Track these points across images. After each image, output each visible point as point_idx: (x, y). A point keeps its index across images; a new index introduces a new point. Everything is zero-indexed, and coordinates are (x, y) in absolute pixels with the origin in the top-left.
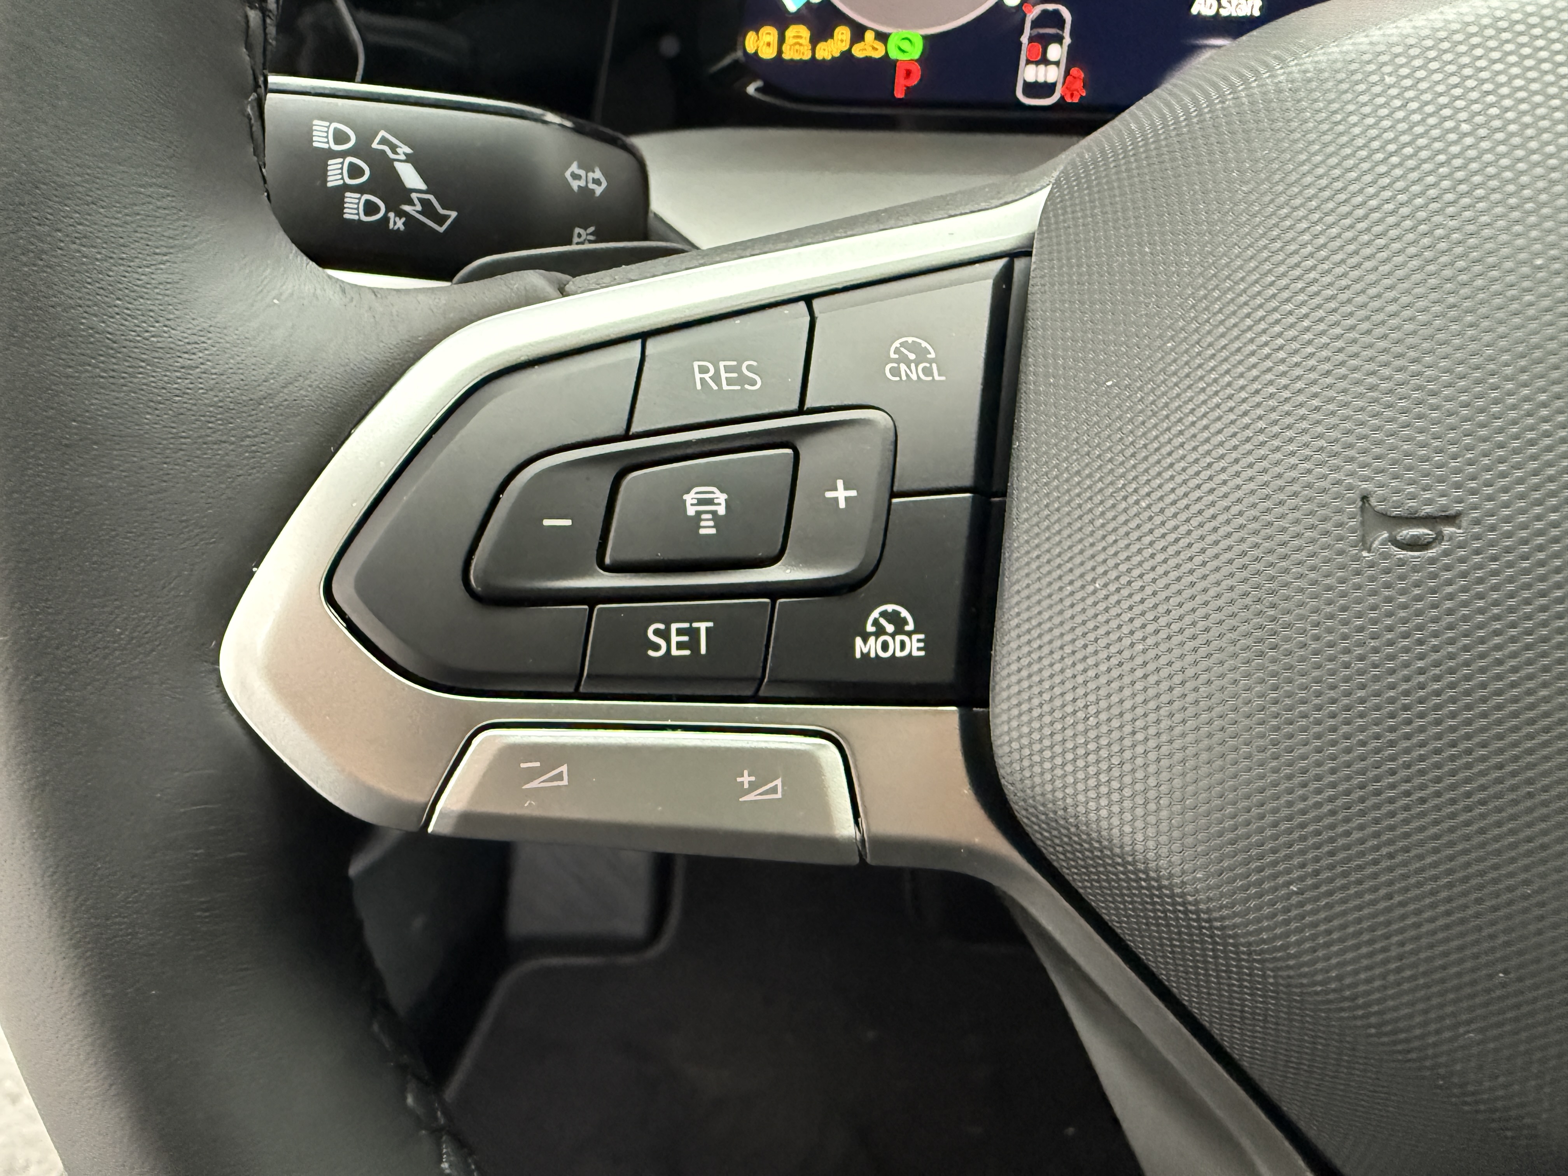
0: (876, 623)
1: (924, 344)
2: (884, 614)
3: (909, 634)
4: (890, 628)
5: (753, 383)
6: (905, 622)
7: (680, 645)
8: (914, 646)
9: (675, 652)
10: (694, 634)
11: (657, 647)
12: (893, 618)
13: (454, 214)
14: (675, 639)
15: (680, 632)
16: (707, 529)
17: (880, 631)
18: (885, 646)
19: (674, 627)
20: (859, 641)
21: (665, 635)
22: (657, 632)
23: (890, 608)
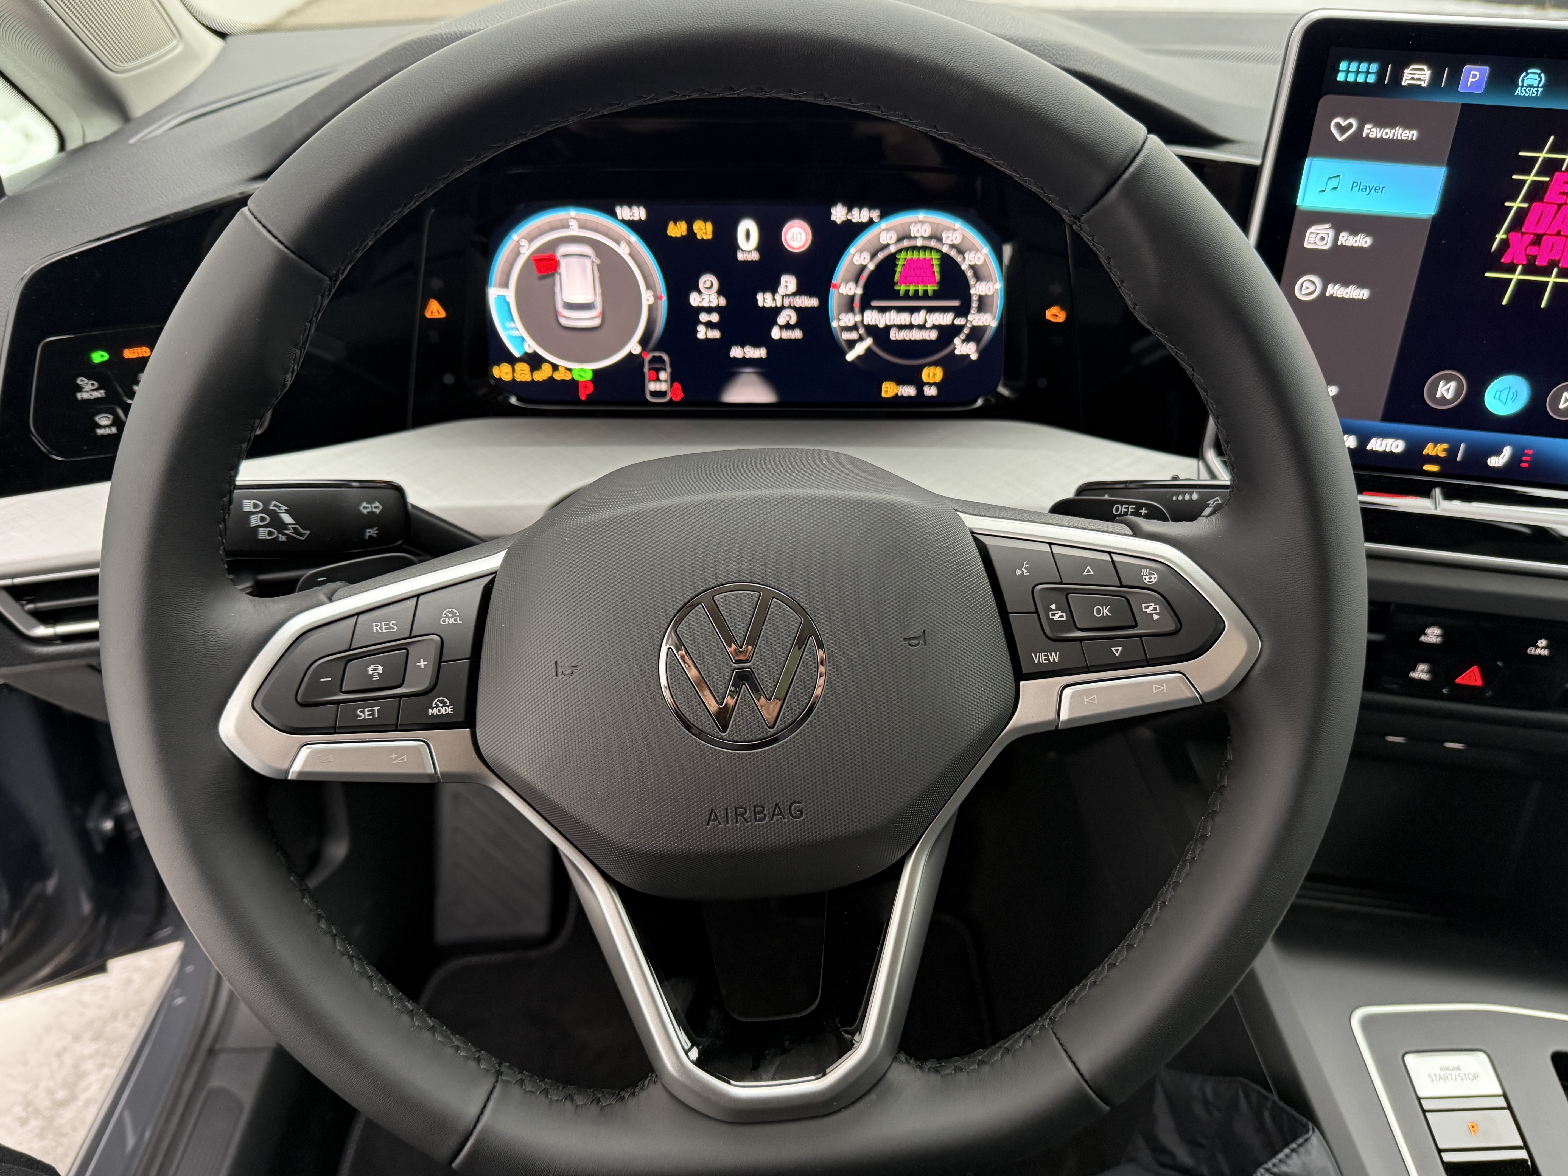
0: (436, 704)
1: (455, 611)
2: (438, 701)
3: (448, 706)
4: (441, 705)
5: (394, 628)
6: (446, 703)
7: (369, 715)
8: (449, 710)
9: (367, 717)
10: (373, 711)
11: (360, 716)
12: (442, 702)
13: (308, 532)
14: (367, 713)
15: (368, 711)
16: (376, 678)
17: (437, 706)
18: (439, 711)
19: (366, 709)
20: (430, 710)
21: (363, 712)
22: (360, 712)
23: (441, 698)
